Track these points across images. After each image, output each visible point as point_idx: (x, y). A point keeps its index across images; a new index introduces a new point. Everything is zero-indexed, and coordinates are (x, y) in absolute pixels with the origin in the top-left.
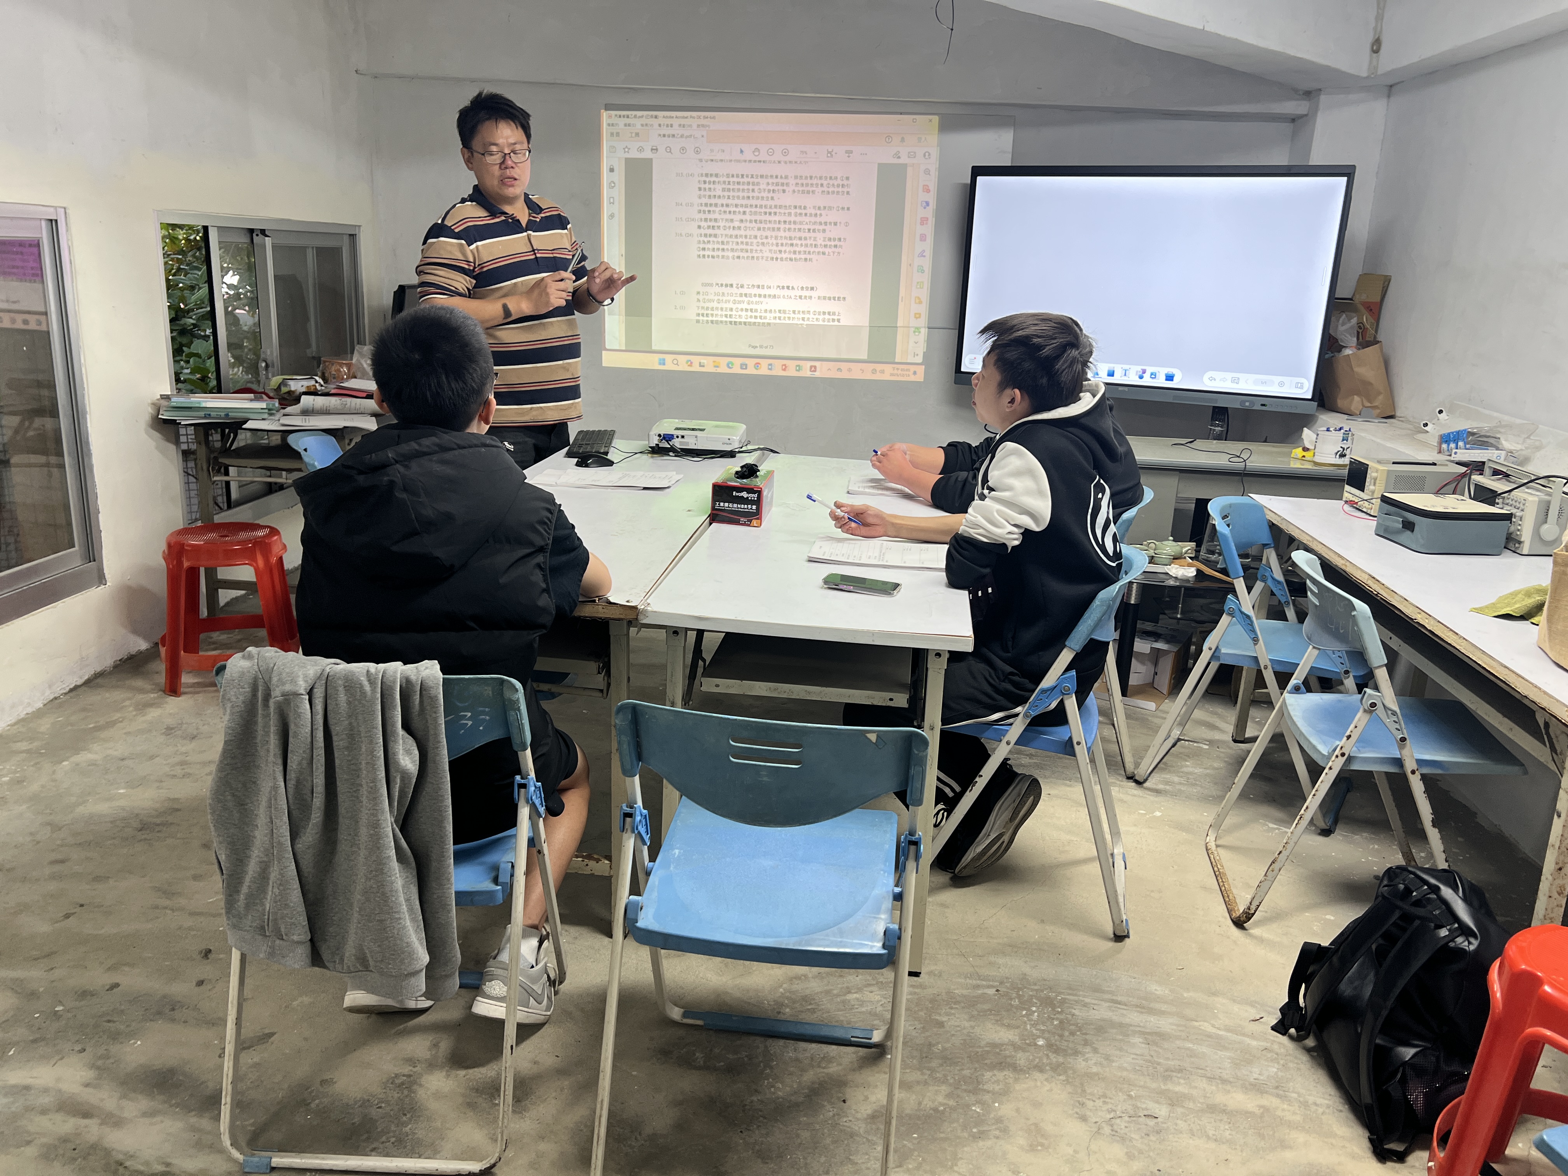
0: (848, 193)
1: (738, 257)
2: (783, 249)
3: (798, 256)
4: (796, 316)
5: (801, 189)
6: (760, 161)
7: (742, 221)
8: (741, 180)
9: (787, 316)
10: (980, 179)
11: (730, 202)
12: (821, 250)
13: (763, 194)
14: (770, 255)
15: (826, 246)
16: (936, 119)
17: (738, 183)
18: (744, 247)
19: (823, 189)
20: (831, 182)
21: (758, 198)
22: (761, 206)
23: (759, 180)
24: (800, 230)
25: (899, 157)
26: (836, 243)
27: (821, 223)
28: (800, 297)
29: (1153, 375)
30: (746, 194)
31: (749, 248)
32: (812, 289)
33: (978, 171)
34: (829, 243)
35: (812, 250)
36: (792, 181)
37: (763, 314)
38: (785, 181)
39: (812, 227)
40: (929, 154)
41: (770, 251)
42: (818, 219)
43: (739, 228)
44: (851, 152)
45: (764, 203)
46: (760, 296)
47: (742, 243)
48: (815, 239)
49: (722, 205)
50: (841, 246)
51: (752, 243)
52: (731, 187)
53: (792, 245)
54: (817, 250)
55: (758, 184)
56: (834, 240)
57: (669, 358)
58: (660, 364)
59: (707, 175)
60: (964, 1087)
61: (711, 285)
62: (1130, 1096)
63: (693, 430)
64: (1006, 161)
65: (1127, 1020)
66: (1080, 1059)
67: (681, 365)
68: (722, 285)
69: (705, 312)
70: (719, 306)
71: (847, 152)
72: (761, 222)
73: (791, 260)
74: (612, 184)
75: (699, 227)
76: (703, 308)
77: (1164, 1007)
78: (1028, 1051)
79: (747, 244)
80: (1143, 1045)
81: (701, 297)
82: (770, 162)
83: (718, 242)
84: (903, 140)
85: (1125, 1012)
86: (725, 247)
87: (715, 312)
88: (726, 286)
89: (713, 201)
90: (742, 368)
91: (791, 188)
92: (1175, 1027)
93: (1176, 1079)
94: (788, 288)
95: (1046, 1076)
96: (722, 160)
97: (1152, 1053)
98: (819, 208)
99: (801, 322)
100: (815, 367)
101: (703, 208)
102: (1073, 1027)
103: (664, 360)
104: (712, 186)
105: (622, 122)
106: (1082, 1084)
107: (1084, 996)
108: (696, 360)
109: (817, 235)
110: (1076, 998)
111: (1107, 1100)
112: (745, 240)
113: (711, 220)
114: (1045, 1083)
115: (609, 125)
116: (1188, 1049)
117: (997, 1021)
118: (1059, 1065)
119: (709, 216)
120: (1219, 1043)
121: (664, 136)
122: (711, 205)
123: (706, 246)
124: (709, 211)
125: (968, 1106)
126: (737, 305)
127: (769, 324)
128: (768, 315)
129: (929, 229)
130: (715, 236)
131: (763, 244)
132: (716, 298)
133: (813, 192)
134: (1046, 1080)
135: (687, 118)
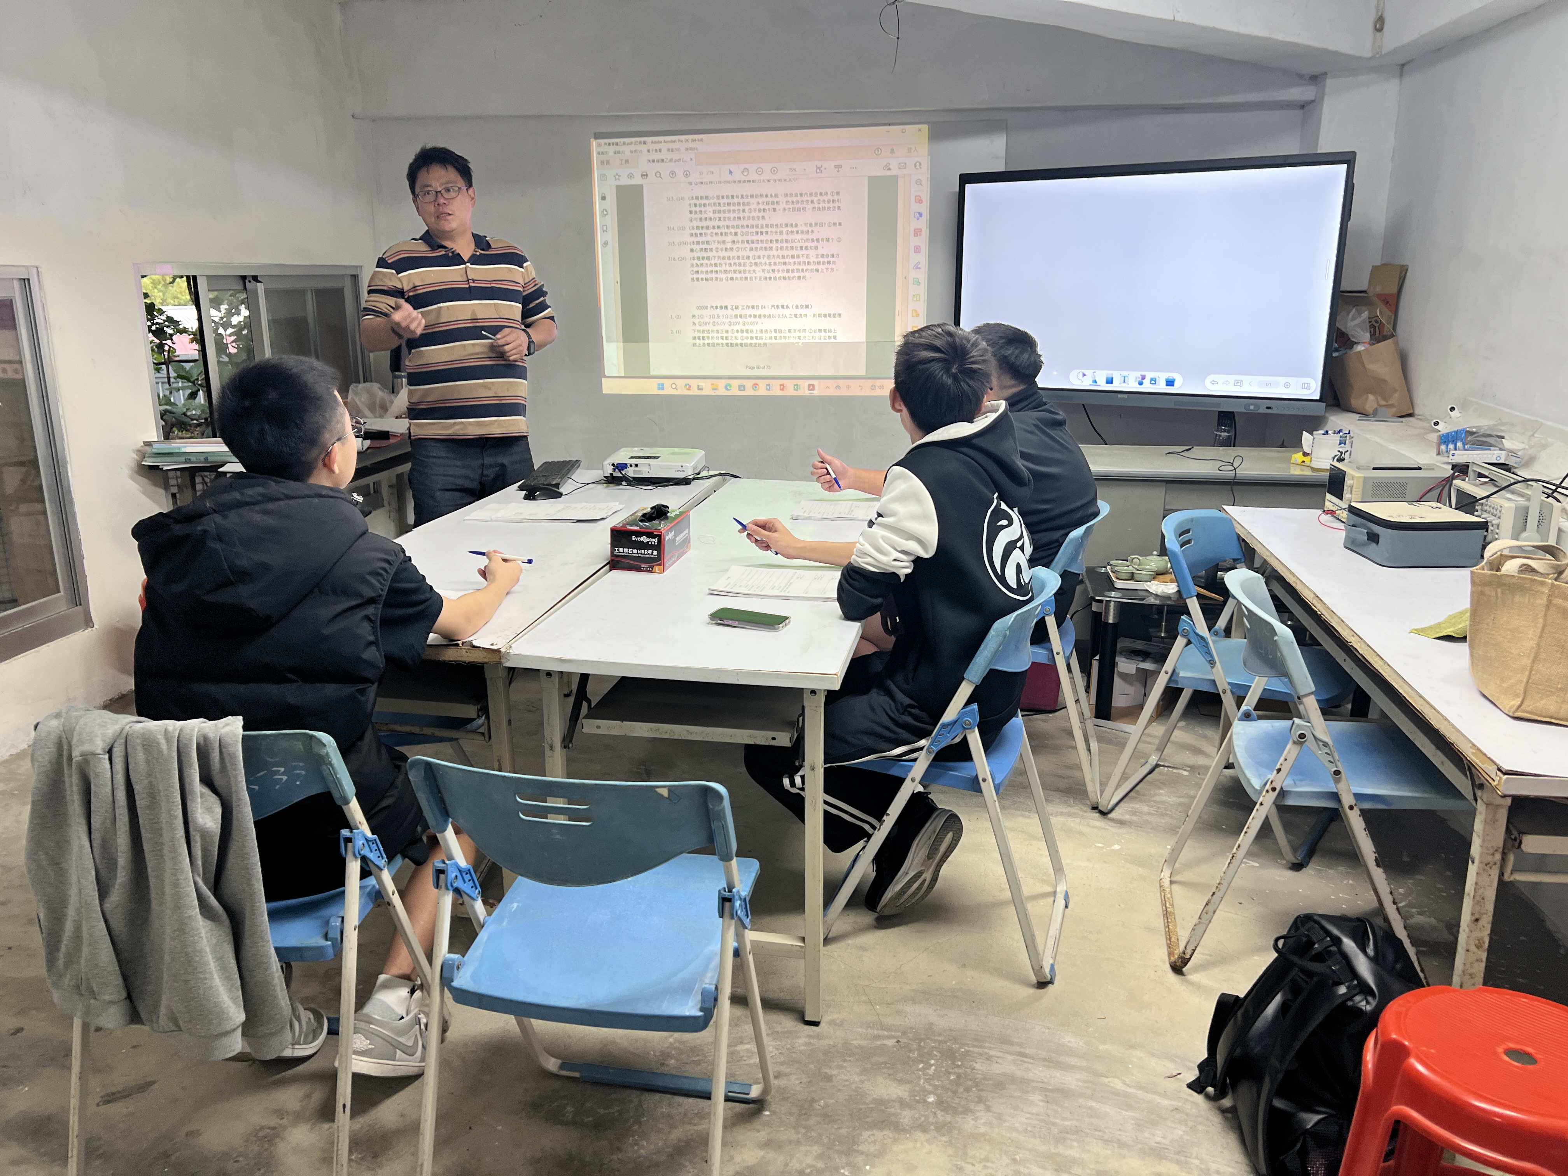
0: (839, 208)
1: (732, 279)
2: (776, 268)
3: (791, 275)
4: (792, 335)
5: (791, 206)
6: (749, 181)
7: (734, 242)
8: (732, 201)
9: (782, 335)
10: (969, 187)
11: (721, 223)
12: (815, 267)
13: (753, 214)
14: (763, 275)
15: (819, 263)
16: (925, 128)
17: (729, 204)
18: (738, 268)
19: (813, 205)
20: (822, 198)
21: (749, 218)
22: (752, 226)
23: (750, 200)
24: (792, 248)
25: (889, 169)
26: (830, 259)
27: (813, 240)
28: (796, 316)
29: (1153, 381)
30: (736, 215)
31: (742, 268)
32: (807, 307)
33: (966, 179)
34: (821, 260)
35: (805, 268)
36: (782, 199)
37: (759, 335)
38: (775, 200)
39: (804, 245)
40: (920, 164)
41: (764, 271)
42: (810, 236)
43: (732, 249)
44: (840, 166)
45: (755, 223)
46: (755, 316)
47: (735, 264)
48: (808, 257)
49: (714, 227)
50: (834, 263)
51: (745, 264)
52: (722, 208)
53: (785, 263)
54: (810, 267)
55: (748, 204)
56: (827, 256)
57: (667, 383)
58: (659, 389)
59: (697, 198)
60: (837, 1148)
61: (706, 308)
62: (1014, 1161)
63: (648, 458)
64: (1000, 167)
65: (1030, 1076)
66: (969, 1119)
67: (678, 389)
68: (717, 307)
69: (701, 335)
70: (715, 328)
71: (836, 167)
72: (753, 242)
73: (784, 278)
74: (604, 213)
75: (692, 250)
76: (699, 331)
77: (1073, 1061)
78: (915, 1109)
79: (740, 265)
80: (1041, 1104)
81: (697, 321)
82: (759, 181)
83: (711, 265)
84: (892, 151)
85: (1030, 1066)
86: (718, 269)
87: (710, 335)
88: (721, 308)
89: (704, 224)
90: (740, 390)
91: (782, 206)
92: (1080, 1084)
93: (1069, 1141)
94: (783, 307)
95: (928, 1136)
96: (711, 182)
97: (1049, 1112)
98: (811, 225)
99: (798, 341)
100: (813, 385)
101: (694, 232)
102: (969, 1083)
103: (663, 384)
104: (703, 209)
105: (611, 150)
106: (965, 1146)
107: (990, 1049)
108: (694, 383)
109: (810, 252)
110: (981, 1050)
111: (989, 1165)
112: (737, 261)
113: (703, 243)
114: (926, 1145)
115: (599, 153)
116: (1090, 1108)
117: (890, 1075)
118: (944, 1124)
119: (700, 239)
120: (1125, 1101)
121: (653, 161)
122: (702, 228)
123: (700, 269)
124: (701, 234)
125: (837, 1169)
126: (732, 327)
127: (765, 344)
128: (764, 335)
129: (923, 241)
130: (708, 258)
131: (756, 264)
132: (712, 320)
133: (804, 209)
134: (928, 1141)
135: (675, 142)
